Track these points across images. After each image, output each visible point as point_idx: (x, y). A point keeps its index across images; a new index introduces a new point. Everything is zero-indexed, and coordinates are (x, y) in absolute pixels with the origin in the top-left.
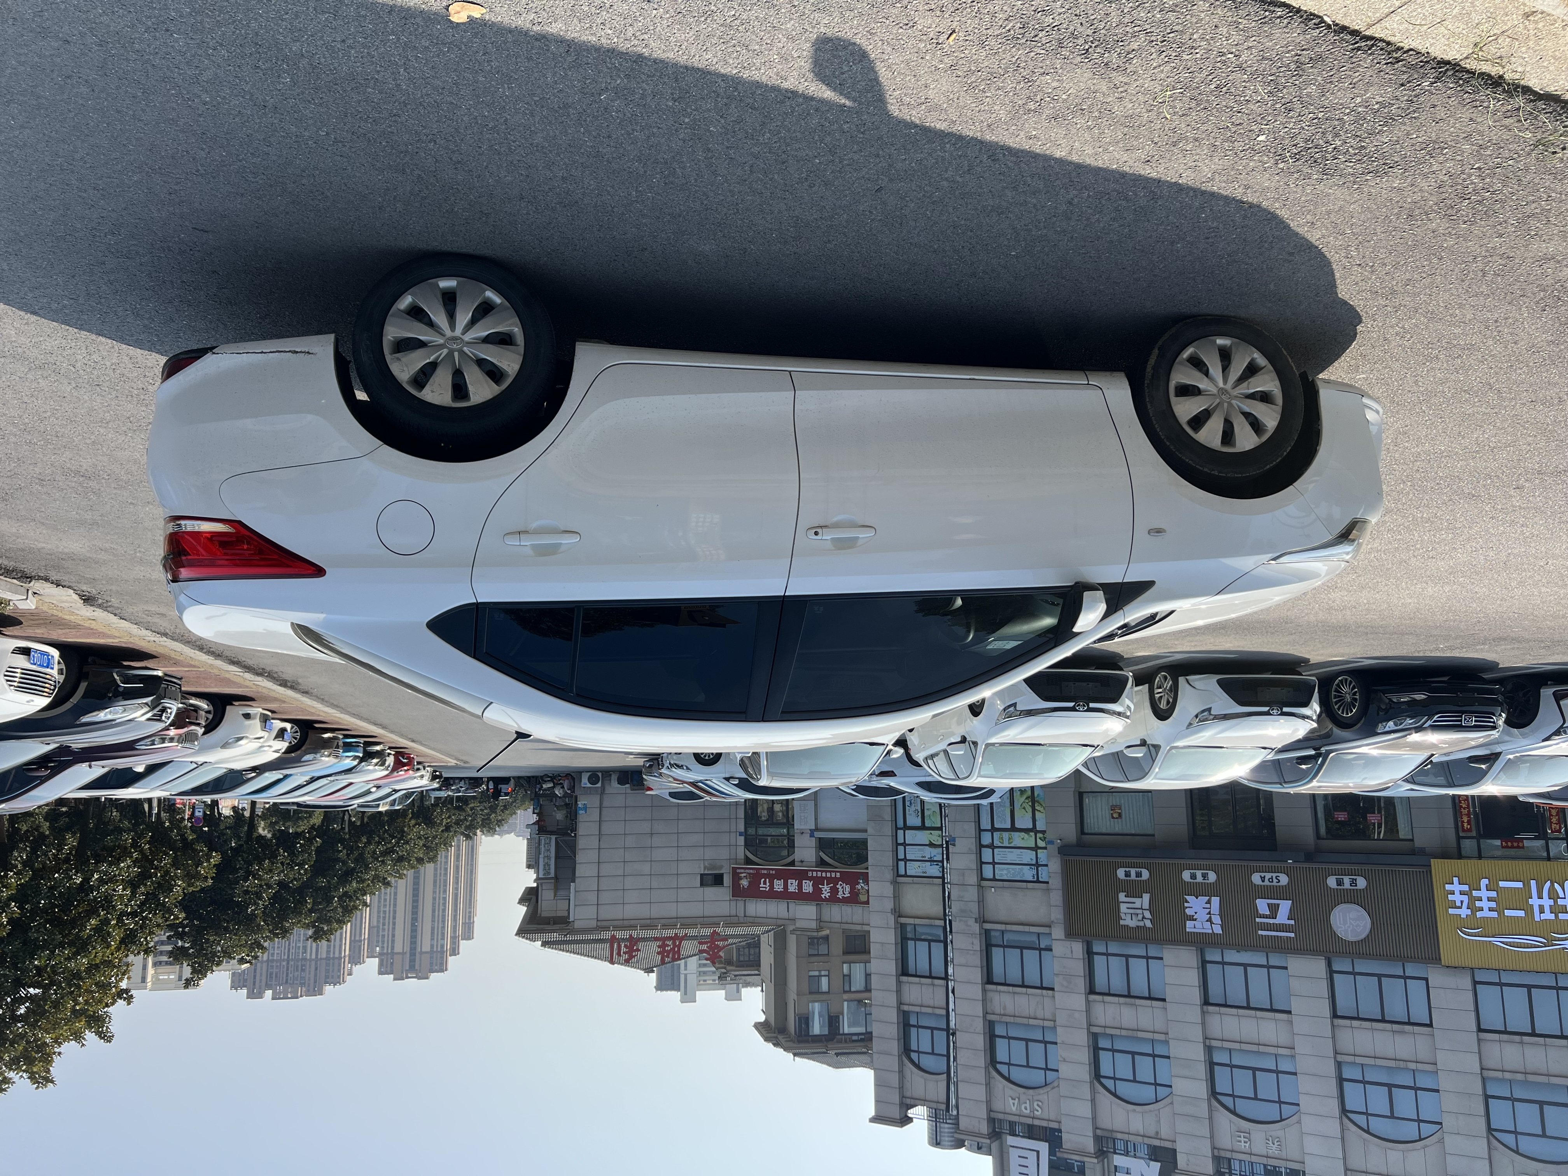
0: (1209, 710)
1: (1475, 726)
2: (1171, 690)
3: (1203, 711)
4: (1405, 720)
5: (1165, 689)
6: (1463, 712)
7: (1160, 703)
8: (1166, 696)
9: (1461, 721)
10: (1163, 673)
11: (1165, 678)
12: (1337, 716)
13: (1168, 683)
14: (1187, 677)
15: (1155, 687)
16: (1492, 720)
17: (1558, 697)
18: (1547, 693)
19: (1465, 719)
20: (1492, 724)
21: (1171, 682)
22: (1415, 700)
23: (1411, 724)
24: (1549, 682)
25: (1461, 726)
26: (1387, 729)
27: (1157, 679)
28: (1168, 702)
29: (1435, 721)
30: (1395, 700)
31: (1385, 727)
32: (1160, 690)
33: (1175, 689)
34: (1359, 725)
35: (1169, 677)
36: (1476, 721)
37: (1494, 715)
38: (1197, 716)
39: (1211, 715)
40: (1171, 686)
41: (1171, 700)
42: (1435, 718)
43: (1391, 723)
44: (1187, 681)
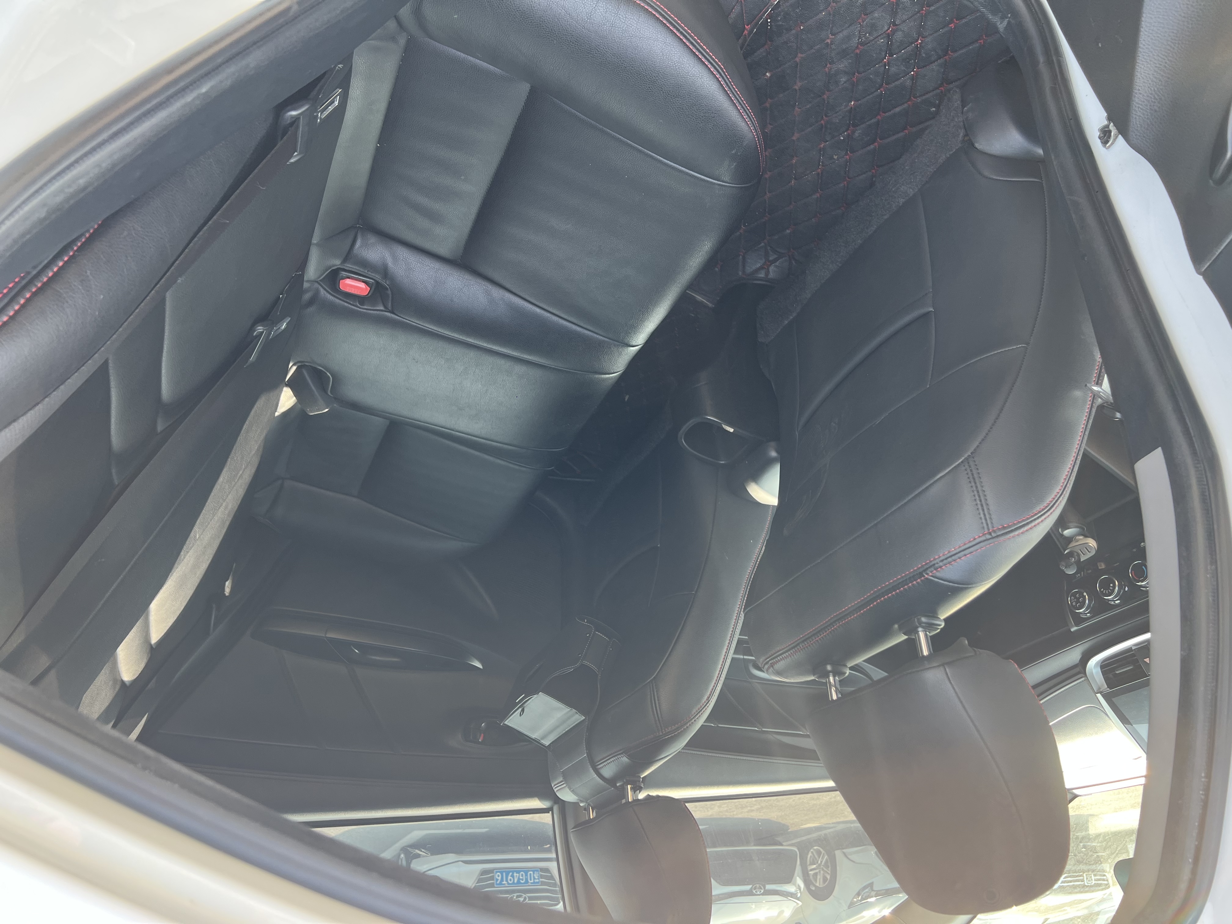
0: (871, 885)
2: (826, 865)
3: (865, 888)
5: (820, 865)
7: (816, 881)
8: (822, 872)
10: (815, 848)
11: (819, 853)
13: (823, 858)
14: (844, 850)
15: (808, 863)
21: (826, 857)
27: (810, 855)
28: (825, 879)
32: (814, 866)
33: (832, 863)
35: (823, 852)
38: (858, 894)
39: (873, 890)
40: (827, 861)
41: (828, 877)
44: (845, 855)
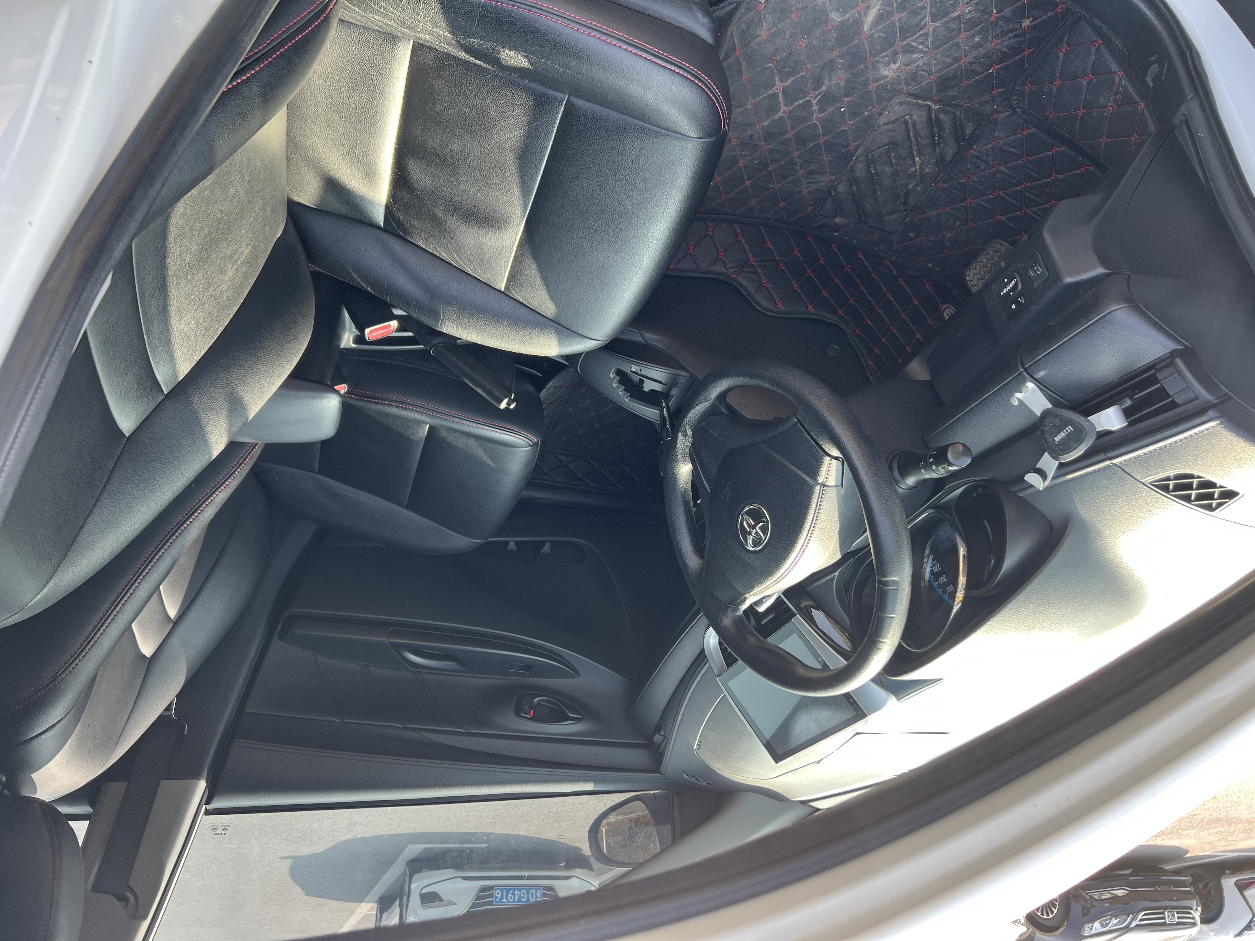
1: (1178, 924)
4: (1111, 919)
6: (1165, 908)
9: (1164, 918)
12: (1040, 920)
16: (1191, 916)
17: (1242, 887)
18: (1229, 883)
19: (1169, 916)
20: (1192, 921)
22: (1117, 896)
23: (1116, 925)
24: (1227, 872)
25: (1164, 924)
26: (1094, 932)
29: (1141, 920)
30: (1096, 897)
31: (1091, 929)
34: (1062, 929)
36: (1179, 918)
37: (1191, 909)
42: (1140, 916)
43: (1097, 924)
